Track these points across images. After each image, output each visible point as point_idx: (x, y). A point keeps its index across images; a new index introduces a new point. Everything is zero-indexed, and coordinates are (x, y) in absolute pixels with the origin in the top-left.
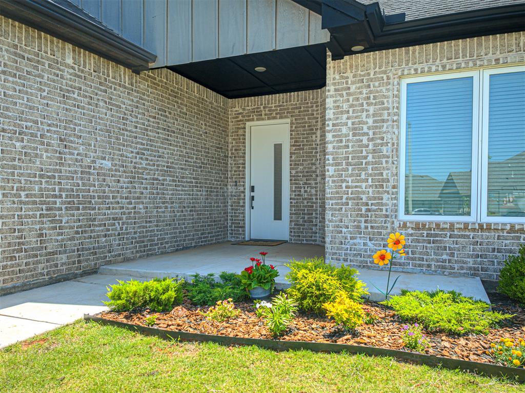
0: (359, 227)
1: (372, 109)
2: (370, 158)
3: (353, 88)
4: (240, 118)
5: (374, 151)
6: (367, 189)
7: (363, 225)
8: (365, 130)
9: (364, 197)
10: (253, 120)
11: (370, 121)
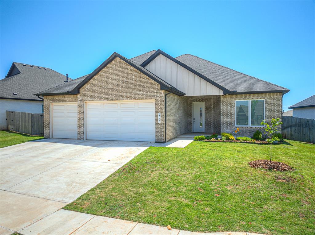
0: (227, 128)
1: (230, 106)
2: (230, 115)
3: (226, 101)
4: (191, 101)
5: (230, 113)
6: (229, 121)
7: (228, 127)
8: (229, 109)
9: (229, 122)
10: (195, 102)
11: (230, 108)
